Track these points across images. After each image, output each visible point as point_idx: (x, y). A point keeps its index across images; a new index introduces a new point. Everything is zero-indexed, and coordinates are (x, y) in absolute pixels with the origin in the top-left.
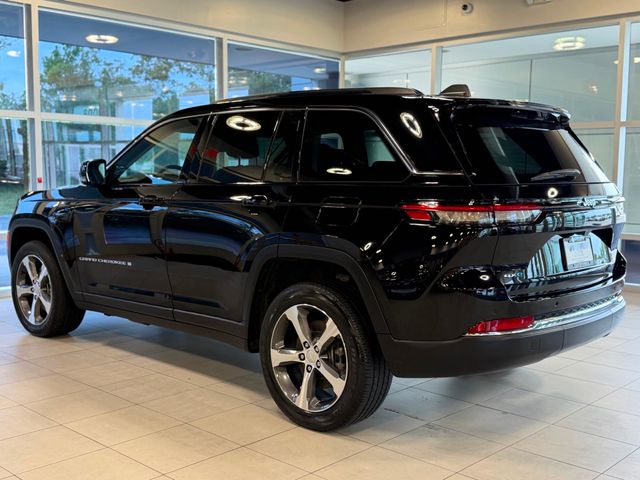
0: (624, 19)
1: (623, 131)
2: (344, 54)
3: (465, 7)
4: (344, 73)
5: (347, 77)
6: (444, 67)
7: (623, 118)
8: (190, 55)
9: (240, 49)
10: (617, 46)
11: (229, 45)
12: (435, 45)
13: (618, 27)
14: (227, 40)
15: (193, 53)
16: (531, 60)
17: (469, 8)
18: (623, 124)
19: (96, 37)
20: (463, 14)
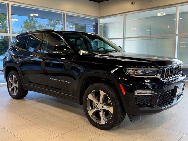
0: (177, 5)
1: (177, 37)
2: (99, 17)
3: (132, 3)
4: (99, 23)
5: (100, 24)
6: (126, 21)
7: (177, 33)
8: (58, 19)
9: (71, 16)
10: (175, 14)
11: (66, 15)
12: (124, 14)
13: (175, 7)
14: (66, 13)
15: (59, 18)
16: (151, 18)
17: (133, 3)
18: (177, 35)
19: (33, 14)
20: (131, 5)
